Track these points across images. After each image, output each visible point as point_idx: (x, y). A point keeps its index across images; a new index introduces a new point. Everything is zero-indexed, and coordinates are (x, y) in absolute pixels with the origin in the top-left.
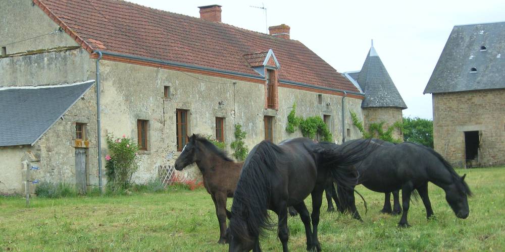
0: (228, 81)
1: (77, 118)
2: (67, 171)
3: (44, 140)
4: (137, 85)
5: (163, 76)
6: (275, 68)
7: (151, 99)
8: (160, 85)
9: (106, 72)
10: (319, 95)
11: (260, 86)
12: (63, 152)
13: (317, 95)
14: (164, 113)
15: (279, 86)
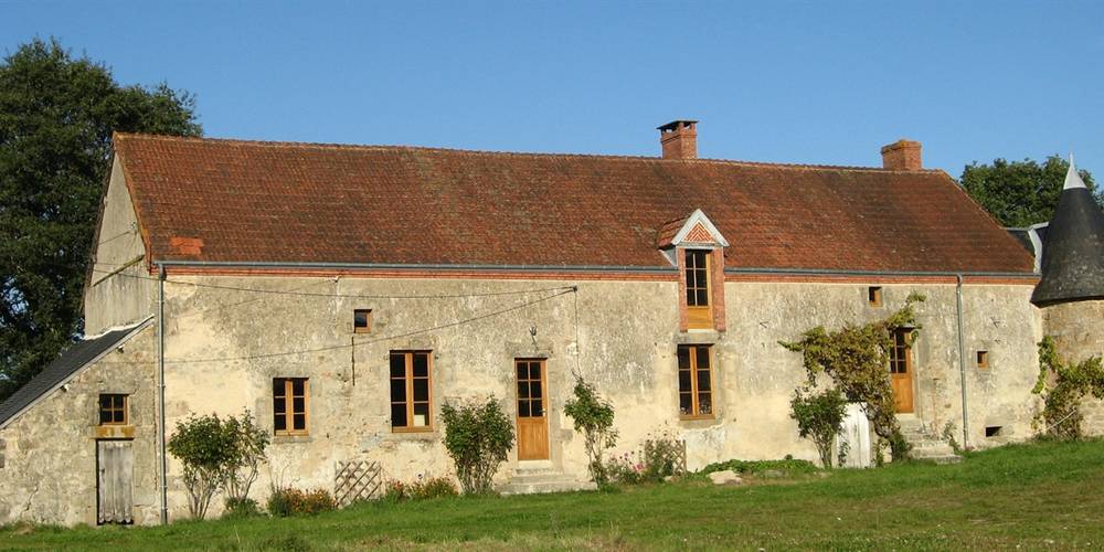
0: (555, 285)
1: (102, 388)
2: (72, 482)
3: (12, 430)
4: (274, 315)
5: (349, 289)
6: (713, 245)
7: (314, 337)
8: (342, 308)
9: (185, 298)
10: (872, 290)
11: (661, 286)
12: (64, 449)
13: (862, 289)
14: (353, 361)
15: (726, 280)
